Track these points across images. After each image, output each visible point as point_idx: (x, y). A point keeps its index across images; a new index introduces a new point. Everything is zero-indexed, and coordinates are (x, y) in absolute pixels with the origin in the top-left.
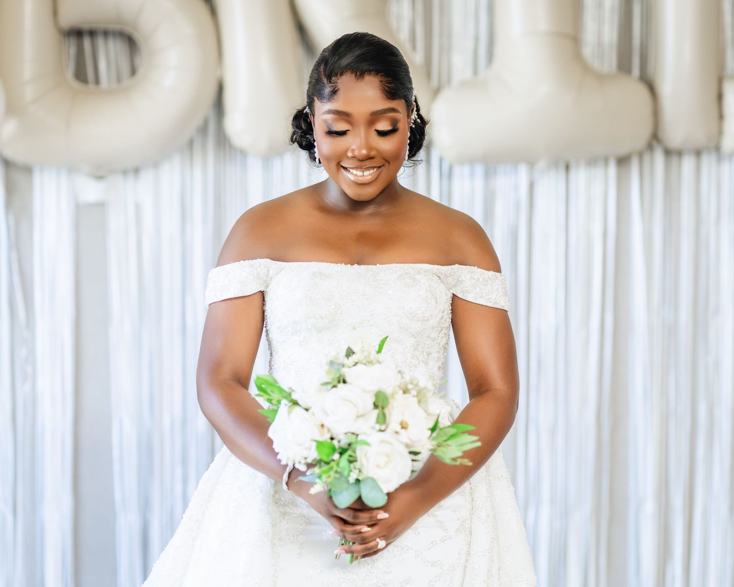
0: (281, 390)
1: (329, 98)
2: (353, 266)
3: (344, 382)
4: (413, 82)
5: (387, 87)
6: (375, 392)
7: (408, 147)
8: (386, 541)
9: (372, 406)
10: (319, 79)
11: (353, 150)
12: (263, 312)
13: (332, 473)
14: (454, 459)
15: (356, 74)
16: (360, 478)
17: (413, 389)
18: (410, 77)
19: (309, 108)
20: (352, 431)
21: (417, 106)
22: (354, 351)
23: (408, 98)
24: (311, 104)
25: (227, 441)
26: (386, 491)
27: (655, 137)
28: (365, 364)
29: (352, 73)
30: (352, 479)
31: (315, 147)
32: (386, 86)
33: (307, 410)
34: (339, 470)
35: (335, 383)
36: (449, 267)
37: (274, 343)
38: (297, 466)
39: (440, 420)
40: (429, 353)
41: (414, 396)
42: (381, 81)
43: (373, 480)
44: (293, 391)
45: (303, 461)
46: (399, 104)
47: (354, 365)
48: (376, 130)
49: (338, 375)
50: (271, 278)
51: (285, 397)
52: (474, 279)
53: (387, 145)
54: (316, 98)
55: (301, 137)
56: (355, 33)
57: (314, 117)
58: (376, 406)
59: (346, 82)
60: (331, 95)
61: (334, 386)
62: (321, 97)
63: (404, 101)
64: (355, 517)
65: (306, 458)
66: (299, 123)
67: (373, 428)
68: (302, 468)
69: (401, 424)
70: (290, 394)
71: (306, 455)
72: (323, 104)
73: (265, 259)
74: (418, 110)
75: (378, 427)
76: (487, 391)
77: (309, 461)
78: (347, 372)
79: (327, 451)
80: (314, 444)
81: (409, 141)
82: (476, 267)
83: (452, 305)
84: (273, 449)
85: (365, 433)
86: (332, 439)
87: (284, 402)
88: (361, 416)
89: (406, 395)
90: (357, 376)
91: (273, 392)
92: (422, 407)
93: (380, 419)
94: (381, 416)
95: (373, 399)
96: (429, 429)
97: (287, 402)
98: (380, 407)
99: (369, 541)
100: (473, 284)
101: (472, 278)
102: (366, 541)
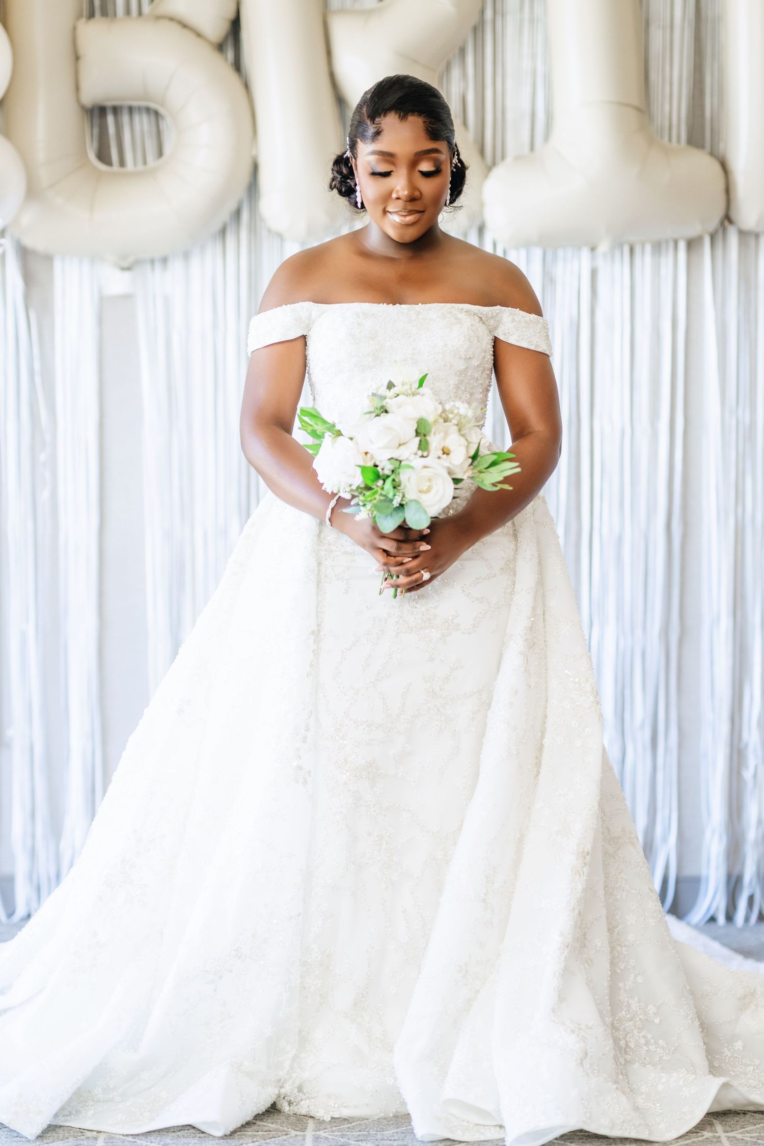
0: (325, 422)
1: (373, 139)
3: (386, 412)
4: (455, 124)
5: (431, 127)
6: (417, 420)
7: (449, 191)
8: (430, 573)
9: (414, 434)
10: (362, 121)
11: (397, 192)
12: (305, 357)
13: (377, 496)
14: (494, 485)
15: (400, 115)
16: (404, 502)
17: (453, 418)
18: (451, 119)
19: (351, 151)
20: (396, 457)
21: (458, 151)
23: (450, 140)
24: (353, 146)
25: (271, 484)
27: (728, 218)
28: (407, 396)
29: (396, 113)
30: (396, 503)
31: (355, 191)
32: (429, 126)
33: (351, 439)
34: (384, 493)
35: (378, 413)
36: (491, 308)
37: (317, 386)
39: (481, 449)
40: (472, 393)
41: (454, 425)
42: (424, 122)
43: (418, 505)
45: (348, 489)
46: (442, 146)
47: (396, 397)
48: (419, 171)
49: (380, 406)
50: (314, 321)
51: (330, 430)
52: (516, 321)
53: (427, 187)
54: (359, 140)
55: (341, 182)
56: (396, 75)
57: (355, 159)
58: (417, 434)
59: (390, 121)
60: (375, 136)
61: (377, 415)
62: (363, 137)
63: (446, 142)
64: (398, 548)
65: (350, 485)
66: (340, 167)
67: (416, 454)
69: (443, 450)
71: (351, 483)
72: (366, 145)
73: (307, 302)
74: (458, 155)
75: (420, 453)
76: (530, 433)
77: (354, 488)
78: (390, 403)
79: (371, 477)
80: (359, 470)
81: (450, 186)
82: (518, 309)
83: (494, 347)
85: (407, 459)
86: (376, 466)
87: (327, 434)
88: (404, 444)
89: (447, 424)
90: (399, 407)
91: (316, 424)
92: (463, 435)
93: (422, 446)
94: (423, 443)
95: (415, 427)
96: (469, 457)
97: (331, 434)
98: (422, 435)
99: (413, 572)
100: (515, 327)
101: (513, 320)
102: (410, 573)
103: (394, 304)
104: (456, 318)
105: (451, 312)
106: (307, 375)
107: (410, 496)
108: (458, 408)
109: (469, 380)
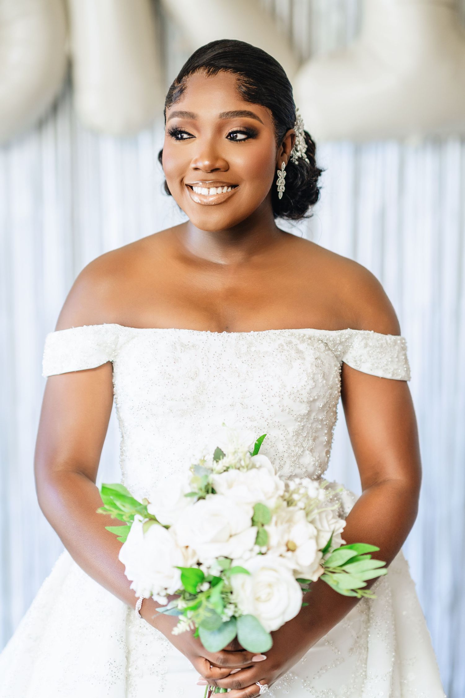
0: (134, 502)
2: (222, 334)
3: (213, 492)
6: (252, 505)
8: (268, 685)
9: (250, 523)
13: (201, 609)
14: (354, 589)
15: (209, 70)
16: (237, 615)
17: (299, 500)
20: (226, 555)
22: (225, 453)
26: (269, 630)
28: (239, 469)
29: (205, 69)
30: (226, 617)
33: (167, 527)
34: (210, 606)
35: (202, 493)
36: (339, 333)
38: (155, 598)
39: (334, 539)
40: (315, 437)
41: (301, 509)
42: (239, 79)
43: (254, 618)
44: (149, 503)
45: (164, 593)
47: (225, 471)
49: (205, 483)
50: (121, 347)
51: (140, 513)
52: (370, 346)
58: (253, 522)
61: (202, 498)
65: (167, 589)
67: (251, 550)
68: (162, 601)
69: (287, 545)
70: (145, 508)
73: (112, 324)
75: (257, 549)
76: (385, 482)
77: (171, 592)
78: (218, 480)
79: (193, 579)
80: (178, 573)
83: (342, 375)
84: (125, 577)
85: (241, 558)
86: (199, 564)
87: (138, 517)
88: (235, 535)
89: (291, 508)
90: (230, 486)
91: (124, 506)
92: (312, 522)
93: (260, 540)
94: (261, 535)
95: (251, 514)
96: (320, 550)
97: (141, 518)
98: (260, 525)
99: (246, 686)
100: (368, 353)
101: (366, 345)
102: (243, 687)
103: (220, 331)
104: (299, 352)
105: (290, 343)
106: (114, 405)
107: (245, 609)
108: (306, 488)
109: (312, 424)
